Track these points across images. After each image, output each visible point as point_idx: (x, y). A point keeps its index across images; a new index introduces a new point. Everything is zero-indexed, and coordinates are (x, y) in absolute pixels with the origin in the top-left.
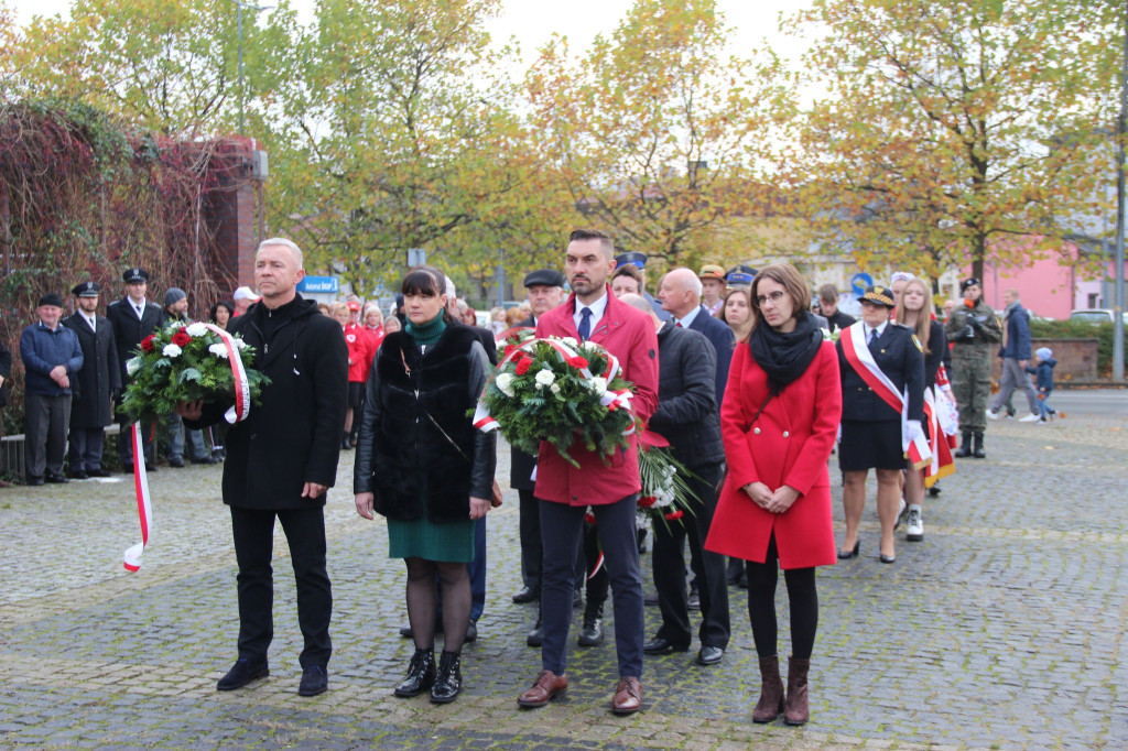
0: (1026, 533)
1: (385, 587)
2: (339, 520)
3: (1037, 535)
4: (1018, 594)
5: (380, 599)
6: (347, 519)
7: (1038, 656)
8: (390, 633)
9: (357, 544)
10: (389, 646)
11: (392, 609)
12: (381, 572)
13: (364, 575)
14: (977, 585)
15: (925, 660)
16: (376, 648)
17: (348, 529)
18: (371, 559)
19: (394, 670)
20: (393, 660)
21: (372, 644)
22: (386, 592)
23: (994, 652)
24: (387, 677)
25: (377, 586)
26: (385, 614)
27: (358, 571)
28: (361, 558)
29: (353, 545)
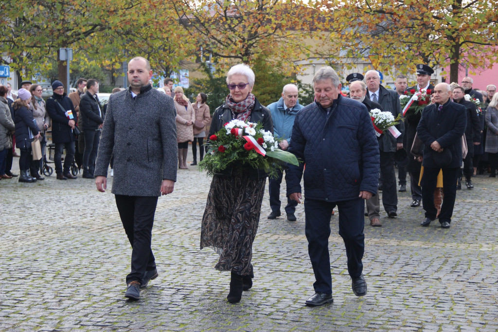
0: (482, 246)
1: (47, 282)
2: (12, 237)
3: (489, 248)
4: (475, 287)
5: (44, 290)
6: (18, 236)
7: (487, 326)
8: (51, 313)
9: (26, 254)
10: (50, 322)
11: (53, 297)
12: (44, 272)
13: (31, 274)
14: (448, 280)
16: (41, 323)
17: (19, 243)
18: (36, 263)
21: (39, 321)
22: (48, 285)
23: (459, 323)
25: (42, 282)
27: (28, 272)
28: (29, 263)
29: (23, 254)
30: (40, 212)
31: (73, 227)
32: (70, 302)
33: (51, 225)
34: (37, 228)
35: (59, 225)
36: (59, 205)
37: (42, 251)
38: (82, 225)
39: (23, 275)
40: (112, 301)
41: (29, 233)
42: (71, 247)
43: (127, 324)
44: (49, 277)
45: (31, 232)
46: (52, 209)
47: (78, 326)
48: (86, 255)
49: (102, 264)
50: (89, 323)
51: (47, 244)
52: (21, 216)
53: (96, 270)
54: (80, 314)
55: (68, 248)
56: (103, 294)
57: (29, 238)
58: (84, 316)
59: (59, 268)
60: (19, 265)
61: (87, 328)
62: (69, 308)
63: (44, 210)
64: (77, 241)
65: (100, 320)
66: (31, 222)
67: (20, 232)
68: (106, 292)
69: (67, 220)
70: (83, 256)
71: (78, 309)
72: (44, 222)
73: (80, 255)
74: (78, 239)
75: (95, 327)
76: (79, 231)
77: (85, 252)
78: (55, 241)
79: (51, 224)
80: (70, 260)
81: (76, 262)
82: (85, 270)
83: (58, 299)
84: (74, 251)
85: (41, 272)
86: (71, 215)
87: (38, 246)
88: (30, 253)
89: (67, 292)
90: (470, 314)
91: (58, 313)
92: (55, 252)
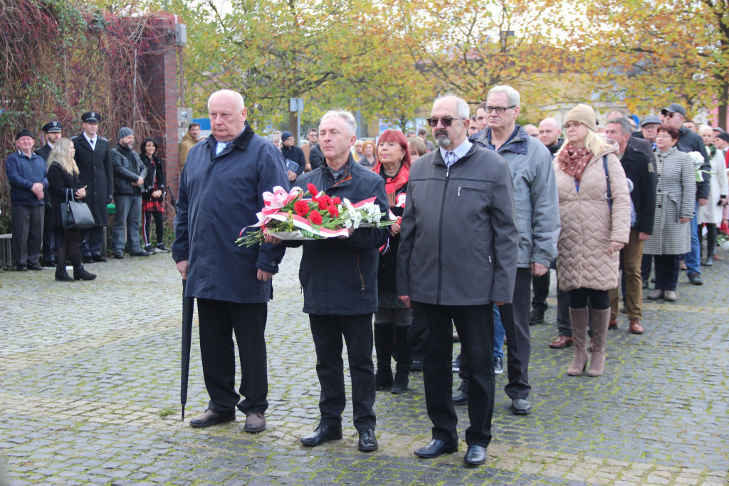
1: (275, 347)
8: (278, 381)
10: (278, 391)
11: (281, 363)
12: (272, 336)
14: (719, 350)
15: (678, 406)
19: (282, 408)
20: (281, 400)
22: (276, 351)
24: (277, 413)
26: (275, 367)
32: (298, 369)
44: (277, 342)
47: (306, 396)
51: (275, 305)
54: (307, 383)
55: (297, 311)
58: (313, 385)
59: (287, 332)
61: (315, 398)
62: (298, 376)
71: (306, 377)
78: (284, 303)
80: (298, 324)
83: (286, 365)
89: (295, 358)
91: (285, 381)
92: (283, 315)
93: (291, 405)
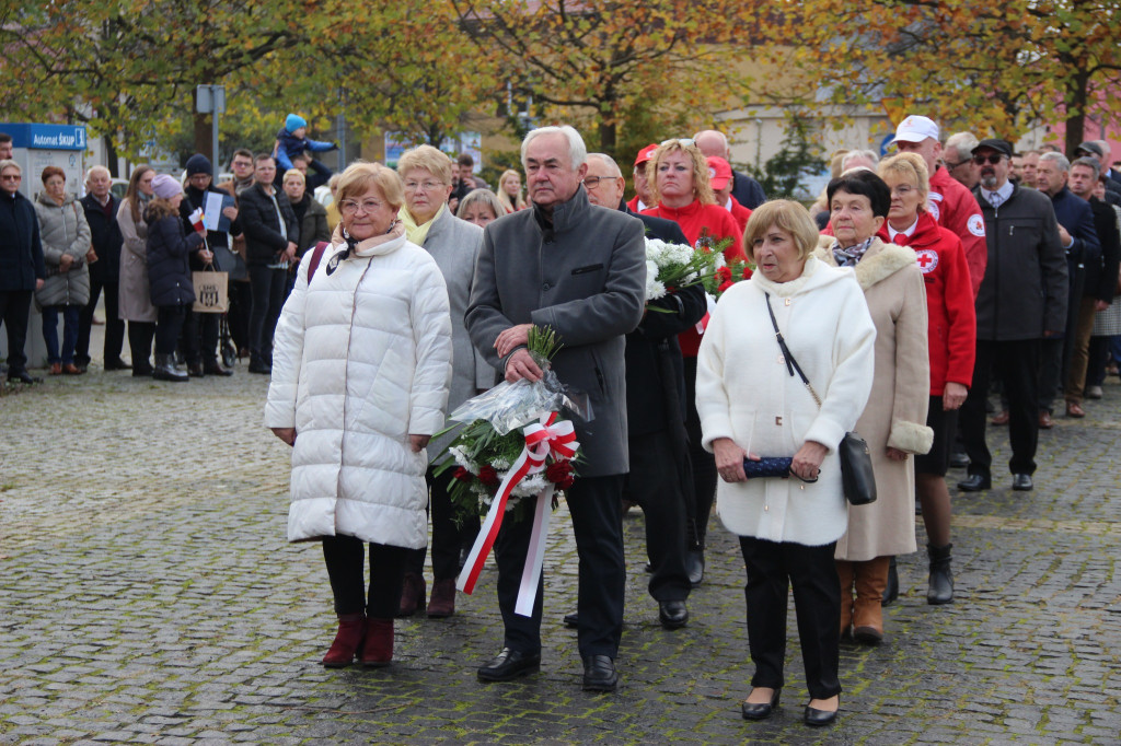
1: (164, 605)
2: (90, 504)
5: (156, 623)
6: (103, 502)
8: (171, 675)
9: (120, 541)
10: (169, 696)
11: (176, 639)
12: (157, 583)
13: (130, 587)
14: (1062, 605)
15: (981, 717)
16: (148, 698)
17: (104, 518)
18: (141, 563)
19: (179, 731)
20: (176, 716)
21: (144, 692)
22: (166, 613)
23: (1086, 705)
25: (153, 604)
27: (121, 582)
28: (125, 561)
29: (112, 542)
30: (152, 448)
31: (223, 482)
32: (214, 650)
33: (176, 477)
34: (143, 482)
35: (191, 477)
36: (194, 432)
37: (154, 535)
38: (242, 477)
39: (111, 590)
40: (305, 649)
41: (126, 494)
42: (218, 527)
43: (336, 703)
44: (168, 594)
45: (131, 494)
46: (177, 442)
47: (231, 705)
48: (251, 545)
49: (285, 564)
50: (255, 699)
51: (163, 518)
52: (111, 456)
53: (271, 580)
54: (233, 678)
55: (210, 530)
56: (286, 632)
57: (126, 506)
58: (245, 683)
59: (190, 574)
60: (104, 565)
61: (249, 709)
62: (211, 665)
63: (161, 444)
64: (231, 513)
65: (277, 691)
66: (132, 471)
67: (107, 493)
68: (292, 628)
69: (210, 467)
70: (243, 546)
71: (230, 667)
72: (161, 469)
73: (237, 544)
74: (234, 509)
75: (268, 708)
76: (236, 490)
77: (248, 537)
78: (183, 513)
79: (175, 475)
80: (215, 556)
81: (228, 560)
82: (247, 579)
83: (187, 643)
84: (225, 534)
85: (151, 582)
86: (219, 455)
87: (146, 524)
88: (128, 539)
89: (208, 627)
90: (1112, 684)
91: (186, 674)
92: (182, 538)
93: (197, 723)
